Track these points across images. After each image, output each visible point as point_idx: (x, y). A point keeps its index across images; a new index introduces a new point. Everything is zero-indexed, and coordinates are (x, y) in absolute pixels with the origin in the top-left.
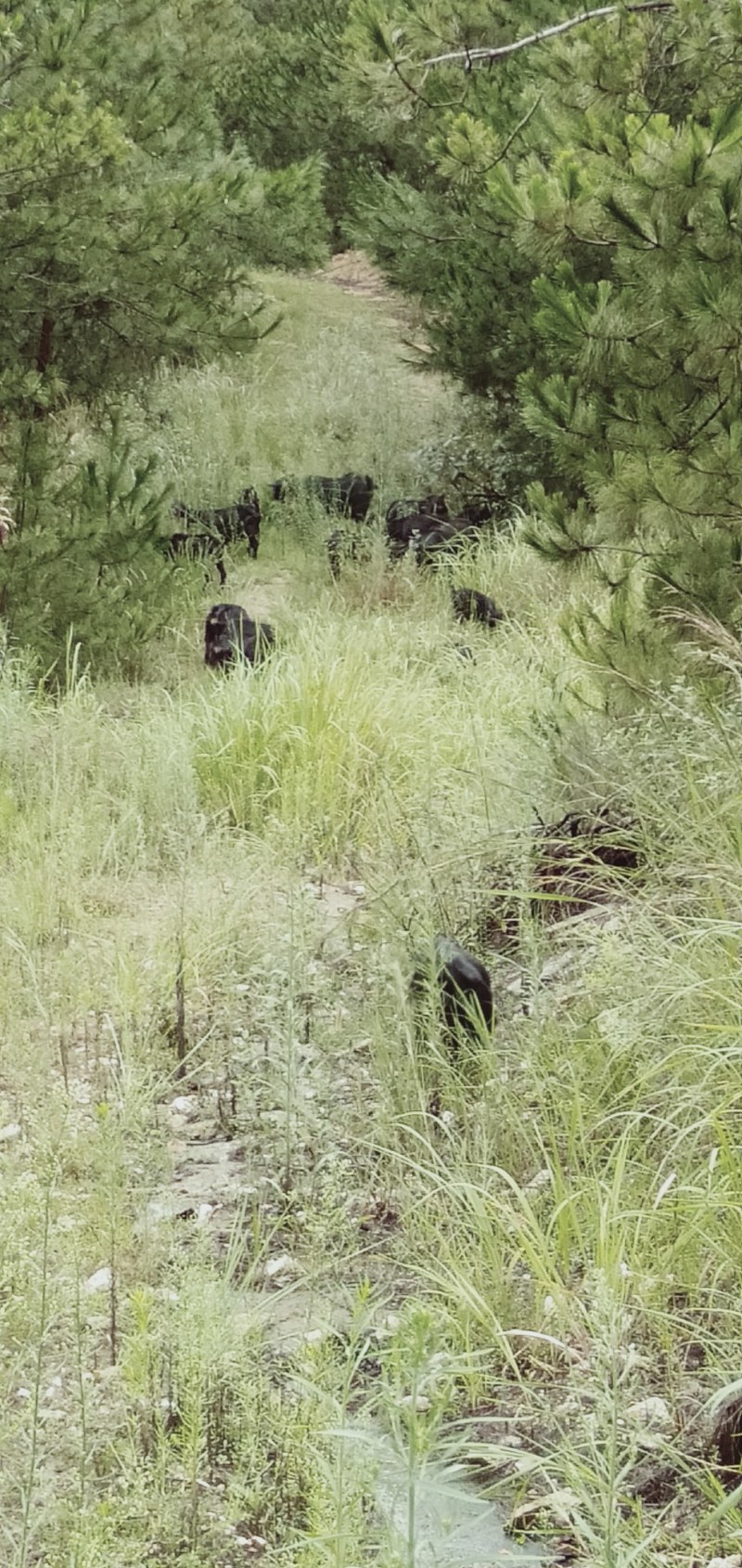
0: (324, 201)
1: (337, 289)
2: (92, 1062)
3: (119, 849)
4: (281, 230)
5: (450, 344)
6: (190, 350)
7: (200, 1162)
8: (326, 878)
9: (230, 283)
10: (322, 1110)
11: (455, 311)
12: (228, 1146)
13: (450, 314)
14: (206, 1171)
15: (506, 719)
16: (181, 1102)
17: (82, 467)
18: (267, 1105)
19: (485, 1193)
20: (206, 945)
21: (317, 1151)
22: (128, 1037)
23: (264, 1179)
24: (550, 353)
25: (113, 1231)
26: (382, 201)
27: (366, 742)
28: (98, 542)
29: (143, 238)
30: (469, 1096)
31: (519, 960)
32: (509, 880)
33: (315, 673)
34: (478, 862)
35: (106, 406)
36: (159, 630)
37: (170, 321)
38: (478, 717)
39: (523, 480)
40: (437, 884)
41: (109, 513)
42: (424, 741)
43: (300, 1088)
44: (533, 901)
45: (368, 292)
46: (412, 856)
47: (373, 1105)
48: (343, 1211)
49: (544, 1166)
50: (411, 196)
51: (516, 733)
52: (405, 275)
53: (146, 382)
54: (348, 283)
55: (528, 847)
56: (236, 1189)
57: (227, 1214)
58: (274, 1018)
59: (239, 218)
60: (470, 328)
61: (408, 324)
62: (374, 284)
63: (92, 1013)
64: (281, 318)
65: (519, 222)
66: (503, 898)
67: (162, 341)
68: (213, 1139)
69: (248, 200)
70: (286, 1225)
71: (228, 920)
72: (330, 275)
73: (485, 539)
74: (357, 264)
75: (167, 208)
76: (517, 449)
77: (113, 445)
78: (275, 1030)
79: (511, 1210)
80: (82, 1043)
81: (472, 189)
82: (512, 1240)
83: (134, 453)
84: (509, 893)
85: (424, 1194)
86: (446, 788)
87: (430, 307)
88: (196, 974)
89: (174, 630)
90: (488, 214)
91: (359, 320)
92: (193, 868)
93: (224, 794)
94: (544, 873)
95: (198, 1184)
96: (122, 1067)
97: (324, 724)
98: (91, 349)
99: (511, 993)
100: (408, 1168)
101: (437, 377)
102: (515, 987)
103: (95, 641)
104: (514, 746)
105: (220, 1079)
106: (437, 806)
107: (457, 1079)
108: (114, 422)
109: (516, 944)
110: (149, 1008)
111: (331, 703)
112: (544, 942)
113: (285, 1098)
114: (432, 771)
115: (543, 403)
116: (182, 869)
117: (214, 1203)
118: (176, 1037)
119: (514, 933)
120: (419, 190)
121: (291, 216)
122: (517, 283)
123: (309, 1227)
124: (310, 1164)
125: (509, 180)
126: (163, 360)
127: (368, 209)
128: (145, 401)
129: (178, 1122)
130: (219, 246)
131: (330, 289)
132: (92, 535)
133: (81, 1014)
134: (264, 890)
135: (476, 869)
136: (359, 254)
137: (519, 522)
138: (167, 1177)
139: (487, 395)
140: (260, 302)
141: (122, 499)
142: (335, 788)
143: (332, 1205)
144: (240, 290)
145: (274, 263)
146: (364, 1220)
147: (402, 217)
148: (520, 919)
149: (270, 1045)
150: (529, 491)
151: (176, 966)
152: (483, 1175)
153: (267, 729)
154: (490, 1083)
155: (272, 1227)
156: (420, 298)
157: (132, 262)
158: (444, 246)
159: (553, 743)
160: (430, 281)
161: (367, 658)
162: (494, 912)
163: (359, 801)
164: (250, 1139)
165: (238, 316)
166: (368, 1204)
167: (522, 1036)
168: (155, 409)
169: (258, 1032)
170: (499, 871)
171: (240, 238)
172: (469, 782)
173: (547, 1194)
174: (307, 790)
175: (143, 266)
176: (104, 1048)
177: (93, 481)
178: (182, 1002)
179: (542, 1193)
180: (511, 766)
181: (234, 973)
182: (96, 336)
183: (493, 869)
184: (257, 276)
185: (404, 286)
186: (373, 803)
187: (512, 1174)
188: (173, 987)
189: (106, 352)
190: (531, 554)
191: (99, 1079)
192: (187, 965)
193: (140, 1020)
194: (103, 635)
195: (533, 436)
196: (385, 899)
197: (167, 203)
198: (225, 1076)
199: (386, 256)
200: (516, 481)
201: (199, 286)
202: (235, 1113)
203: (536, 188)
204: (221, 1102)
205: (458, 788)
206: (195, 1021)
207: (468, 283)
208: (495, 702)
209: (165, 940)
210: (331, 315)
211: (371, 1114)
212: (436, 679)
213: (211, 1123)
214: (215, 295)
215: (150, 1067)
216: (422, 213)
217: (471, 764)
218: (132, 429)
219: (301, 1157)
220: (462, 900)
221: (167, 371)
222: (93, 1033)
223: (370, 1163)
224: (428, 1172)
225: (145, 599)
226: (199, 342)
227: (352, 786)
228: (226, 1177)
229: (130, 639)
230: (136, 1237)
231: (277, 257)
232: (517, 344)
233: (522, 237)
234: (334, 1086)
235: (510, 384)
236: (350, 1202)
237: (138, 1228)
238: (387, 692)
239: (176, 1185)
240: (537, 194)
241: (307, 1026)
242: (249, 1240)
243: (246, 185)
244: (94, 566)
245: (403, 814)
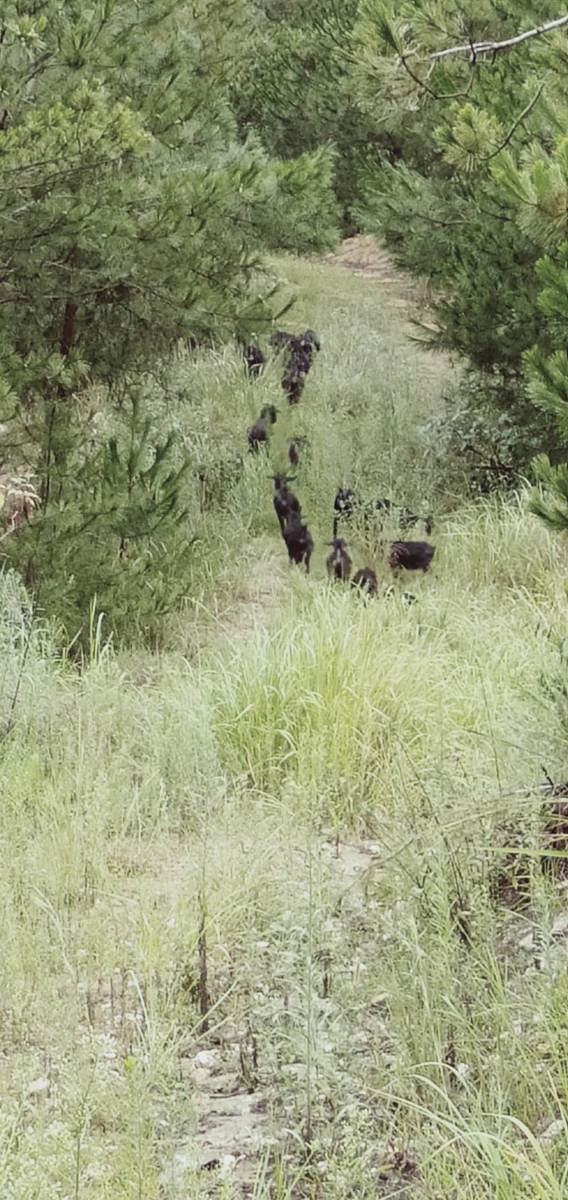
0: (335, 188)
1: (348, 272)
2: (118, 1018)
3: (142, 811)
4: (295, 215)
5: (457, 323)
6: (207, 332)
7: (223, 1114)
8: (342, 838)
9: (245, 268)
10: (341, 1062)
11: (462, 291)
12: (250, 1099)
13: (456, 294)
14: (229, 1123)
15: (514, 683)
16: (204, 1057)
17: (103, 444)
18: (288, 1058)
19: (500, 1142)
20: (227, 903)
21: (336, 1102)
22: (152, 993)
23: (285, 1131)
24: (553, 330)
25: (140, 1182)
26: (389, 186)
27: (379, 706)
28: (119, 515)
29: (162, 225)
30: (483, 1048)
31: (530, 916)
32: (519, 838)
33: (329, 640)
34: (490, 822)
35: (127, 386)
36: (179, 600)
37: (188, 304)
38: (488, 683)
39: (528, 452)
40: (450, 842)
41: (130, 489)
42: (436, 704)
43: (319, 1042)
44: (544, 858)
45: (377, 274)
46: (425, 816)
47: (388, 1058)
48: (363, 1160)
49: (558, 1116)
50: (418, 183)
51: (525, 696)
52: (413, 258)
53: (164, 363)
54: (359, 266)
55: (537, 806)
56: (259, 1140)
57: (249, 1164)
58: (293, 974)
59: (253, 206)
60: (476, 308)
61: (416, 305)
62: (384, 266)
63: (118, 970)
64: (293, 300)
65: (523, 206)
66: (514, 855)
67: (180, 323)
68: (235, 1092)
69: (261, 188)
70: (307, 1175)
71: (248, 880)
72: (341, 259)
73: (493, 510)
74: (367, 247)
75: (184, 197)
76: (522, 422)
77: (133, 425)
78: (294, 985)
79: (527, 1159)
80: (108, 999)
81: (476, 175)
82: (528, 1188)
83: (154, 430)
84: (520, 851)
85: (441, 1143)
86: (457, 750)
87: (438, 288)
88: (218, 932)
89: (193, 600)
90: (493, 199)
91: (369, 301)
92: (213, 828)
93: (243, 758)
94: (554, 831)
95: (222, 1135)
96: (147, 1022)
97: (338, 690)
98: (112, 332)
99: (523, 948)
100: (426, 1119)
101: (445, 355)
102: (527, 942)
103: (119, 612)
104: (523, 709)
105: (241, 1033)
106: (449, 767)
107: (472, 1032)
108: (135, 401)
109: (528, 900)
110: (172, 965)
111: (346, 667)
112: (554, 898)
113: (305, 1052)
114: (444, 733)
115: (548, 378)
116: (203, 830)
117: (237, 1154)
118: (199, 993)
119: (526, 890)
120: (426, 177)
121: (303, 203)
122: (521, 263)
123: (330, 1177)
124: (329, 1115)
125: (513, 166)
126: (181, 342)
127: (376, 195)
128: (164, 380)
129: (201, 1076)
130: (233, 233)
131: (341, 271)
132: (114, 509)
133: (107, 971)
134: (282, 849)
135: (487, 827)
136: (369, 238)
137: (525, 492)
138: (191, 1129)
139: (492, 372)
140: (274, 285)
141: (142, 475)
142: (351, 751)
143: (352, 1155)
144: (254, 274)
145: (286, 247)
146: (382, 1169)
147: (410, 202)
148: (531, 877)
149: (290, 1000)
150: (534, 463)
151: (199, 924)
152: (498, 1126)
153: (284, 694)
154: (504, 1035)
155: (294, 1177)
156: (428, 278)
157: (151, 249)
158: (450, 229)
159: (560, 705)
160: (437, 263)
161: (380, 625)
162: (505, 869)
163: (373, 762)
164: (272, 1092)
165: (253, 299)
166: (386, 1155)
167: (534, 990)
168: (174, 389)
169: (278, 988)
170: (510, 829)
171: (254, 225)
172: (479, 744)
173: (561, 1144)
174: (323, 753)
175: (161, 252)
176: (129, 1004)
177: (115, 458)
178: (204, 959)
179: (555, 1142)
180: (520, 728)
181: (254, 930)
182: (117, 320)
183: (504, 828)
184: (270, 260)
185: (411, 267)
186: (387, 764)
187: (527, 1124)
188: (195, 945)
189: (127, 335)
190: (537, 523)
191: (125, 1035)
192: (209, 923)
193: (163, 976)
194: (125, 606)
195: (538, 410)
196: (400, 858)
197: (184, 193)
198: (246, 1031)
199: (394, 240)
200: (522, 453)
201: (216, 270)
202: (256, 1065)
203: (538, 172)
204: (243, 1056)
205: (468, 749)
206: (217, 977)
207: (473, 264)
208: (503, 666)
209: (188, 899)
210: (342, 296)
211: (388, 1066)
212: (447, 644)
213: (234, 1076)
214: (230, 279)
215: (173, 1022)
216: (429, 198)
217: (481, 727)
218: (153, 407)
219: (321, 1108)
220: (474, 858)
221: (185, 352)
222: (118, 990)
223: (389, 1114)
224: (445, 1122)
225: (165, 571)
226: (216, 324)
227: (367, 750)
228: (249, 1129)
229: (150, 611)
230: (162, 1187)
231: (290, 242)
232: (522, 322)
233: (526, 220)
234: (353, 1039)
235: (515, 360)
236: (369, 1152)
237: (164, 1179)
238: (399, 657)
239: (200, 1137)
240: (540, 180)
241: (325, 980)
242: (271, 1189)
243: (260, 174)
244: (116, 540)
245: (416, 775)
